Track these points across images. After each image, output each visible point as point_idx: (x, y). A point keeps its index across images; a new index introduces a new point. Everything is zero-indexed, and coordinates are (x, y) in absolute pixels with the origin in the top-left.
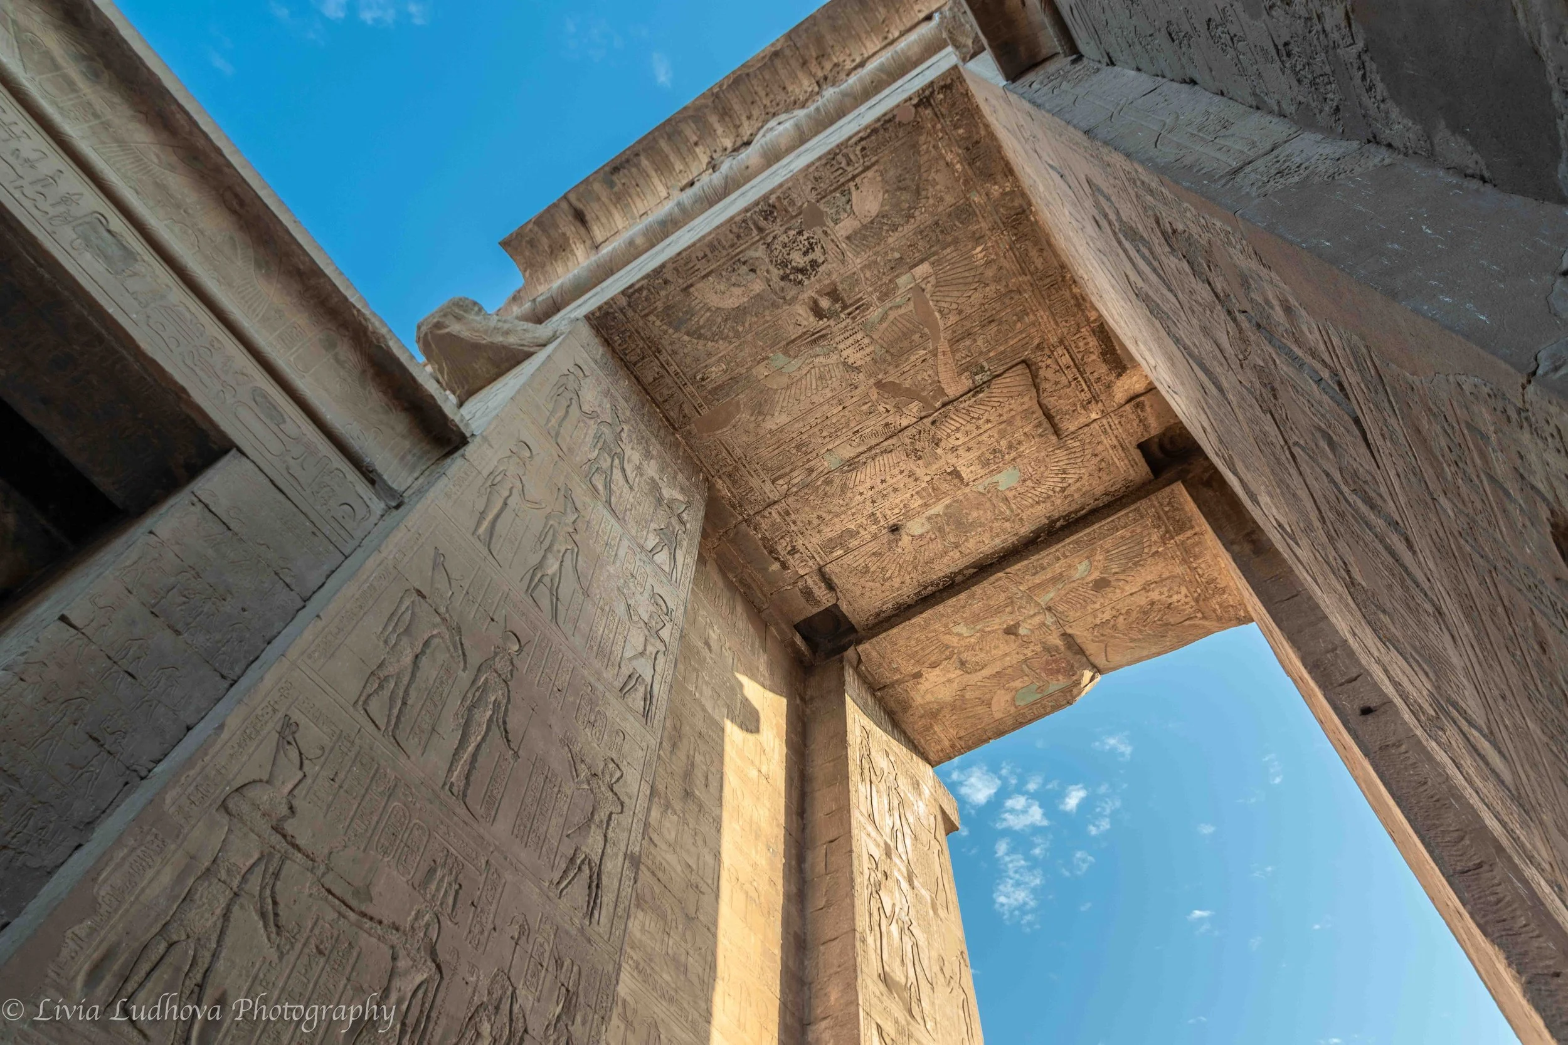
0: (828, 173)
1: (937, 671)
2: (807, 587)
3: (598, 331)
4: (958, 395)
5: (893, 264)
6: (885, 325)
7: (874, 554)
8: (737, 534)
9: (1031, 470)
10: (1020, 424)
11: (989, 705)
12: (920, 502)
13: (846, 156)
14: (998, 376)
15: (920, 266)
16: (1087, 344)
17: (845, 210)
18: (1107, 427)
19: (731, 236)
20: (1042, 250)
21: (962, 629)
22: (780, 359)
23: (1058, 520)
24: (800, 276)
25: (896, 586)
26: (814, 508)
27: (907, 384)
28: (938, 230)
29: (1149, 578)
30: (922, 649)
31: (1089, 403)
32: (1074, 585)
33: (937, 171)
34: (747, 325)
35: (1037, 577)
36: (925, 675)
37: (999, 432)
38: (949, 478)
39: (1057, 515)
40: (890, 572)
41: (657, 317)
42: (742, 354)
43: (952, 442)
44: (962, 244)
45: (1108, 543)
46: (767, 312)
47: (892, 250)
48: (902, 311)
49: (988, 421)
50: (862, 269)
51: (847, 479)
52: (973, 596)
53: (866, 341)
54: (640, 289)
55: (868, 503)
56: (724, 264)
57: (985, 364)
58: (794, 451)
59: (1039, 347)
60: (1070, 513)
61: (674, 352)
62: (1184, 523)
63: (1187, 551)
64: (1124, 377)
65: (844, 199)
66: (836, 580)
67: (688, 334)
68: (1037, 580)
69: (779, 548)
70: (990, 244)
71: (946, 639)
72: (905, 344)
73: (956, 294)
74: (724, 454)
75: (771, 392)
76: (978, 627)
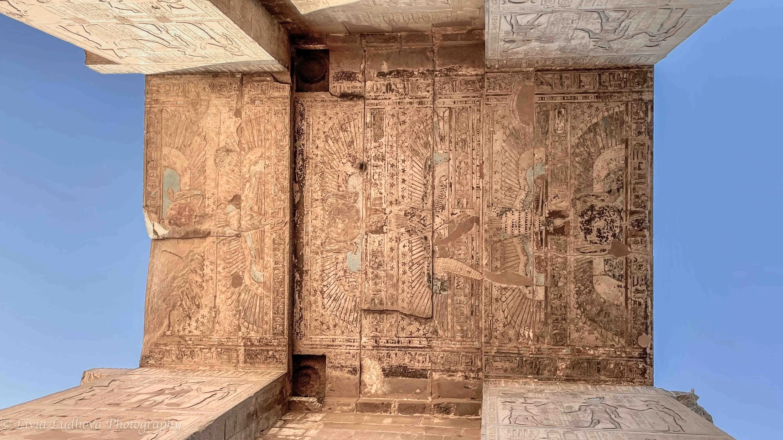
0: (640, 275)
1: (233, 129)
2: (355, 79)
3: (638, 67)
4: (435, 264)
5: (556, 278)
6: (519, 250)
7: (353, 142)
8: (427, 58)
9: (351, 280)
10: (389, 292)
11: (180, 149)
12: (373, 196)
13: (643, 292)
14: (432, 296)
15: (544, 294)
16: (419, 361)
17: (610, 271)
18: (352, 344)
19: (640, 193)
20: (506, 371)
21: (259, 167)
22: (540, 171)
23: (301, 277)
24: (586, 218)
25: (318, 142)
26: (414, 123)
27: (463, 237)
28: (560, 318)
29: (222, 315)
30: (259, 130)
31: (376, 342)
32: (248, 263)
33: (597, 339)
34: (577, 165)
35: (271, 242)
36: (234, 119)
37: (393, 276)
38: (379, 225)
39: (305, 278)
40: (331, 144)
41: (621, 112)
42: (560, 149)
43: (404, 242)
44: (541, 327)
45: (269, 303)
46: (577, 183)
47: (566, 284)
48: (521, 266)
49: (405, 273)
50: (566, 258)
51: (421, 159)
52: (282, 190)
53: (516, 232)
54: (646, 114)
55: (393, 161)
56: (626, 177)
57: (446, 293)
58: (464, 137)
59: (435, 332)
60: (301, 288)
61: (590, 107)
62: (251, 358)
63: (228, 350)
64: (380, 372)
65: (617, 274)
66: (348, 103)
67: (597, 124)
68: (268, 241)
69: (398, 80)
70: (530, 342)
71: (258, 152)
72: (498, 255)
73: (510, 306)
74: (498, 91)
75: (521, 151)
76: (254, 179)
